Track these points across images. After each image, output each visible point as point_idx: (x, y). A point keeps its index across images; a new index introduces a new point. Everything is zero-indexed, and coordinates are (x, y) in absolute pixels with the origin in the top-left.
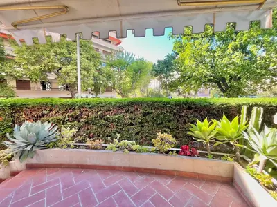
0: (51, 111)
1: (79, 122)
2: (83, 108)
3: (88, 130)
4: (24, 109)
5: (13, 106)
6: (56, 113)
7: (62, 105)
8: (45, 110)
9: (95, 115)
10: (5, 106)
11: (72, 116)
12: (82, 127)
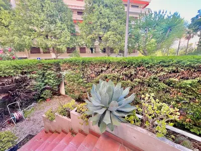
0: (108, 68)
1: (132, 80)
2: (139, 66)
3: (140, 90)
4: (90, 65)
5: (83, 63)
6: (112, 70)
7: (119, 63)
8: (104, 67)
9: (153, 76)
10: (79, 62)
11: (126, 75)
12: (135, 87)
